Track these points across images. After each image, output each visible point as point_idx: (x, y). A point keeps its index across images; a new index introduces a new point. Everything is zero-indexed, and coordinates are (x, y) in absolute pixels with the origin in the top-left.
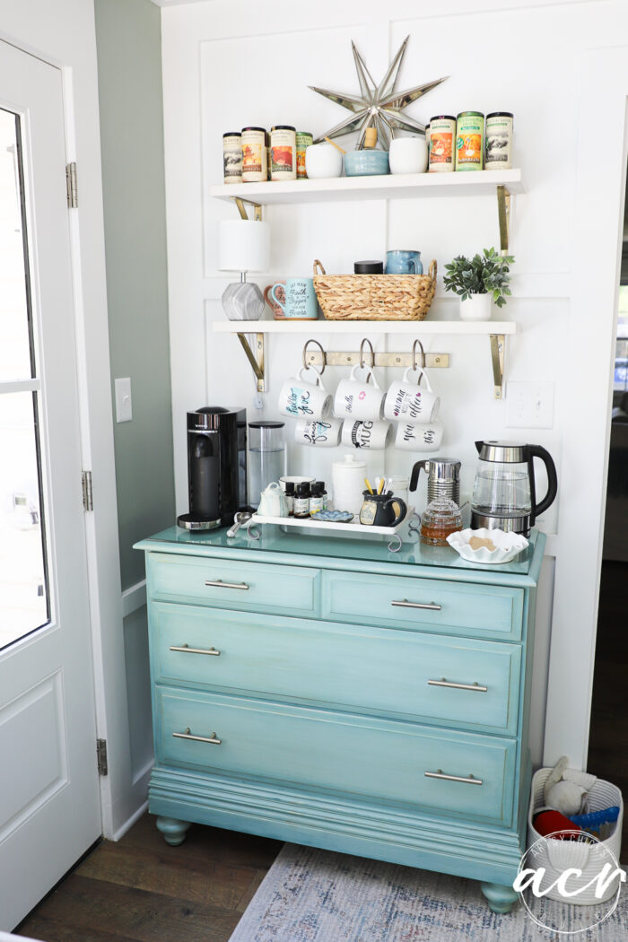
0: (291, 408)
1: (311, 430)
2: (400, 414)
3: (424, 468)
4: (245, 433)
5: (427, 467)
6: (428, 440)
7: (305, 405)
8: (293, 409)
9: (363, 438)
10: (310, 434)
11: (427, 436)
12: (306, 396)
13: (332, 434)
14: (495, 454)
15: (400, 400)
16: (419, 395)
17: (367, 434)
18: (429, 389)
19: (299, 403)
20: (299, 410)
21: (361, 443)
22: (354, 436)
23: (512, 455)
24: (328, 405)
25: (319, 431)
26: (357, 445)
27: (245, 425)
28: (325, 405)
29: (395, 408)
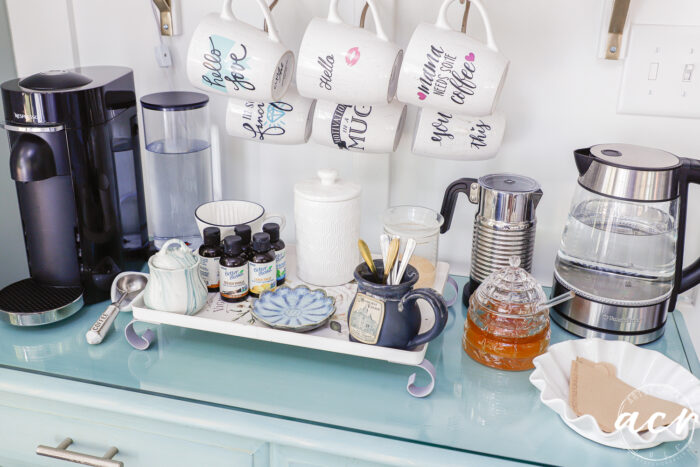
0: (212, 79)
1: (255, 115)
2: (431, 96)
3: (468, 194)
4: (135, 116)
5: (474, 193)
6: (478, 141)
7: (239, 72)
8: (216, 80)
9: (353, 134)
10: (254, 123)
11: (476, 133)
12: (240, 54)
13: (294, 122)
14: (615, 180)
15: (431, 66)
16: (471, 57)
17: (361, 127)
18: (491, 44)
19: (228, 68)
20: (226, 83)
21: (349, 142)
22: (335, 127)
23: (651, 185)
24: (284, 71)
25: (271, 118)
26: (342, 145)
27: (133, 103)
28: (279, 71)
29: (420, 84)
